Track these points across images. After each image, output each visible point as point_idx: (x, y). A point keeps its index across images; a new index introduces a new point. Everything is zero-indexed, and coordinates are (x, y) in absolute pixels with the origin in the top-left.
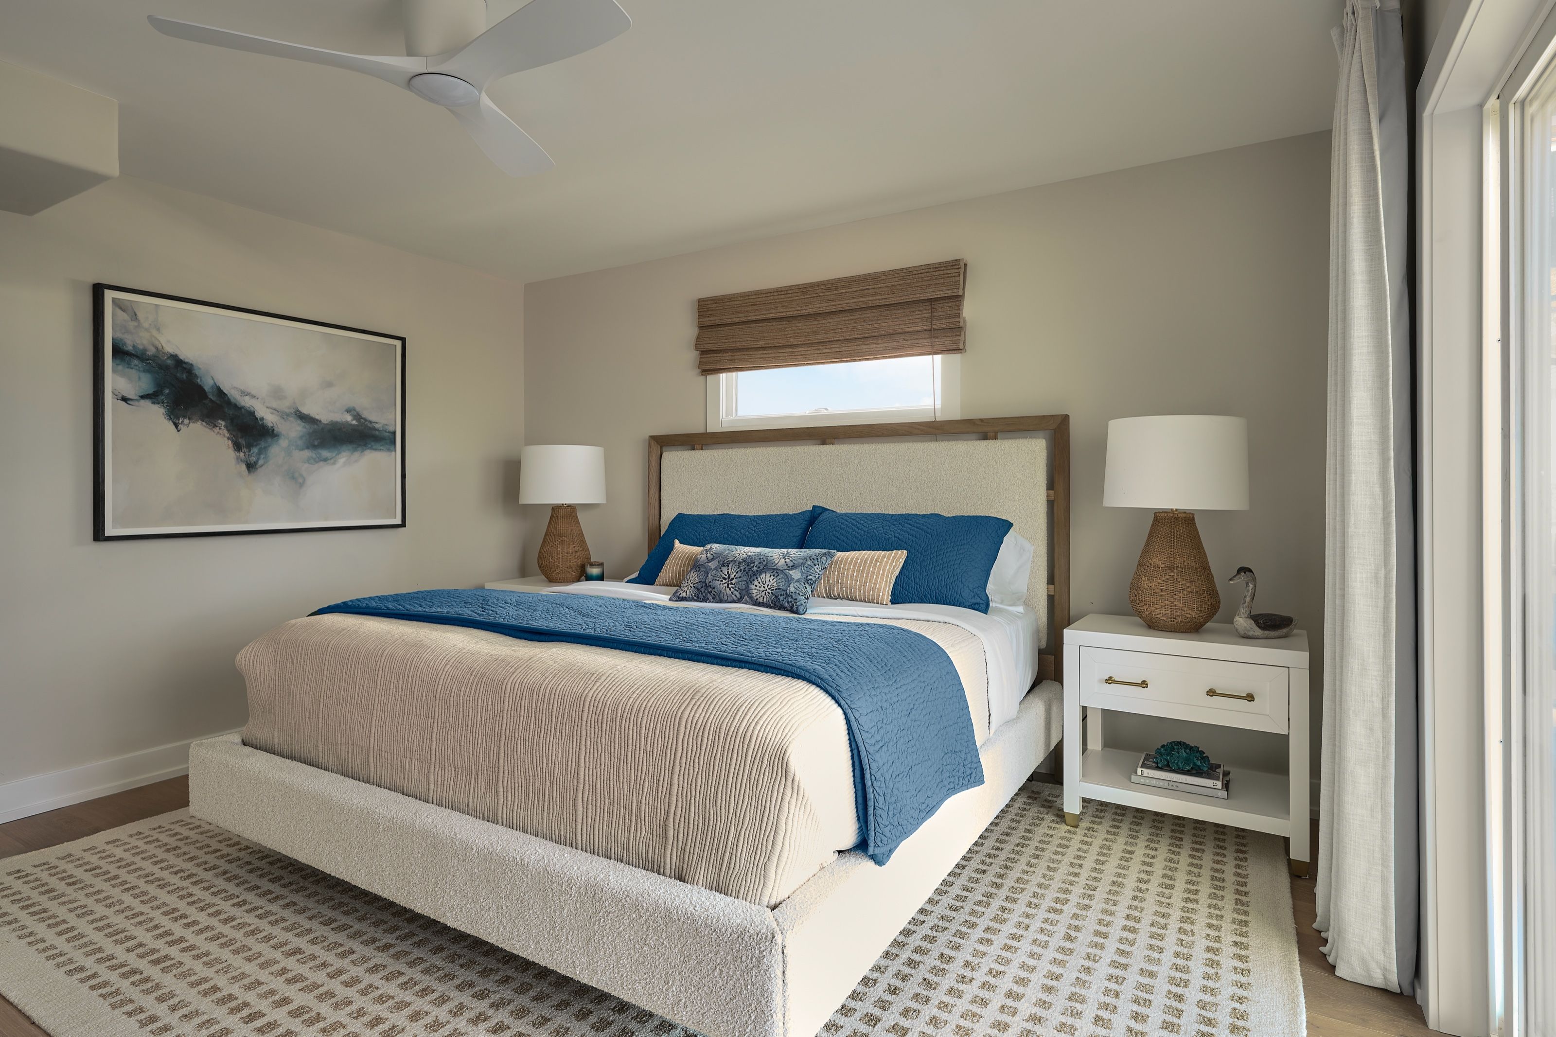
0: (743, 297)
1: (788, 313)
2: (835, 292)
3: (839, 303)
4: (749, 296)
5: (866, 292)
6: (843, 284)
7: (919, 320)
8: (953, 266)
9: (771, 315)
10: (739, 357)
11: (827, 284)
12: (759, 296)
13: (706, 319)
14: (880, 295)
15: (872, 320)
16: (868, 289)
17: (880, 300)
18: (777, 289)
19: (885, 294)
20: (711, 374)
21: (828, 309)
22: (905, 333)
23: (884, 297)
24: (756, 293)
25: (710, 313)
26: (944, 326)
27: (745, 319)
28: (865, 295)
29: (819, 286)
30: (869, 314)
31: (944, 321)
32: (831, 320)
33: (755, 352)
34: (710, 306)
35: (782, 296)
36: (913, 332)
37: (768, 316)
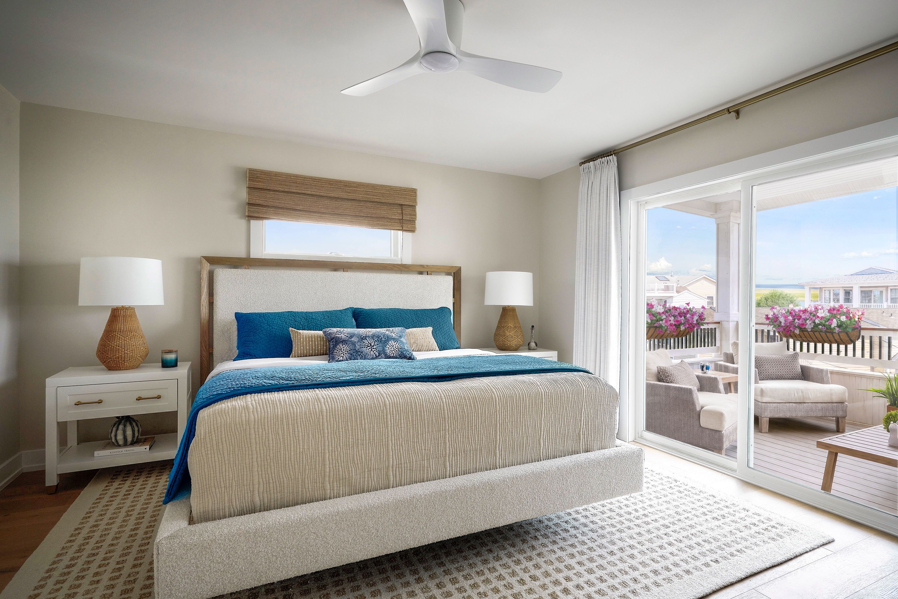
0: (286, 176)
1: (320, 194)
2: (350, 189)
3: (353, 195)
4: (291, 176)
5: (369, 193)
6: (355, 185)
7: (396, 213)
8: (412, 191)
9: (308, 192)
10: (281, 213)
11: (346, 183)
12: (299, 178)
13: (255, 183)
14: (377, 196)
15: (371, 209)
16: (370, 192)
17: (376, 199)
18: (312, 177)
19: (379, 196)
20: (254, 219)
21: (346, 197)
22: (388, 218)
23: (378, 198)
24: (297, 176)
25: (259, 180)
26: (408, 219)
27: (288, 190)
28: (368, 194)
29: (340, 182)
30: (369, 204)
31: (409, 216)
32: (346, 203)
33: (294, 212)
34: (258, 175)
35: (315, 182)
36: (392, 218)
37: (305, 192)
